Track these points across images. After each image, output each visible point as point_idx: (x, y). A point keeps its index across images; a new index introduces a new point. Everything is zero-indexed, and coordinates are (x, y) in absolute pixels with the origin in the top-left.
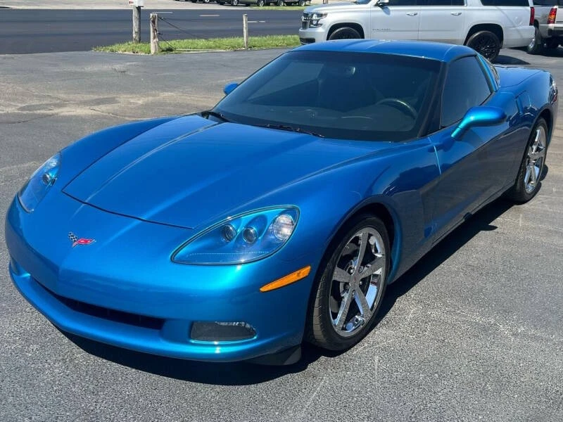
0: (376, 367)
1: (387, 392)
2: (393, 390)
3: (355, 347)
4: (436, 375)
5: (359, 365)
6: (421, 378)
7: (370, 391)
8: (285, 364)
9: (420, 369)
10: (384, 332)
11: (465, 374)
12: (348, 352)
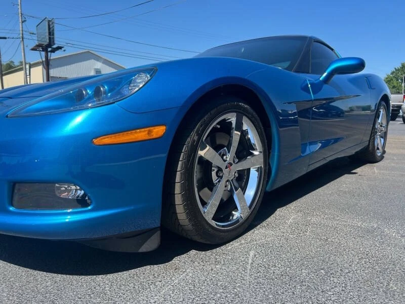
0: (250, 261)
1: (261, 288)
2: (269, 286)
3: (231, 243)
4: (322, 271)
5: (232, 259)
6: (304, 274)
7: (239, 286)
8: (141, 250)
9: (303, 264)
10: (263, 232)
11: (358, 272)
12: (222, 247)
